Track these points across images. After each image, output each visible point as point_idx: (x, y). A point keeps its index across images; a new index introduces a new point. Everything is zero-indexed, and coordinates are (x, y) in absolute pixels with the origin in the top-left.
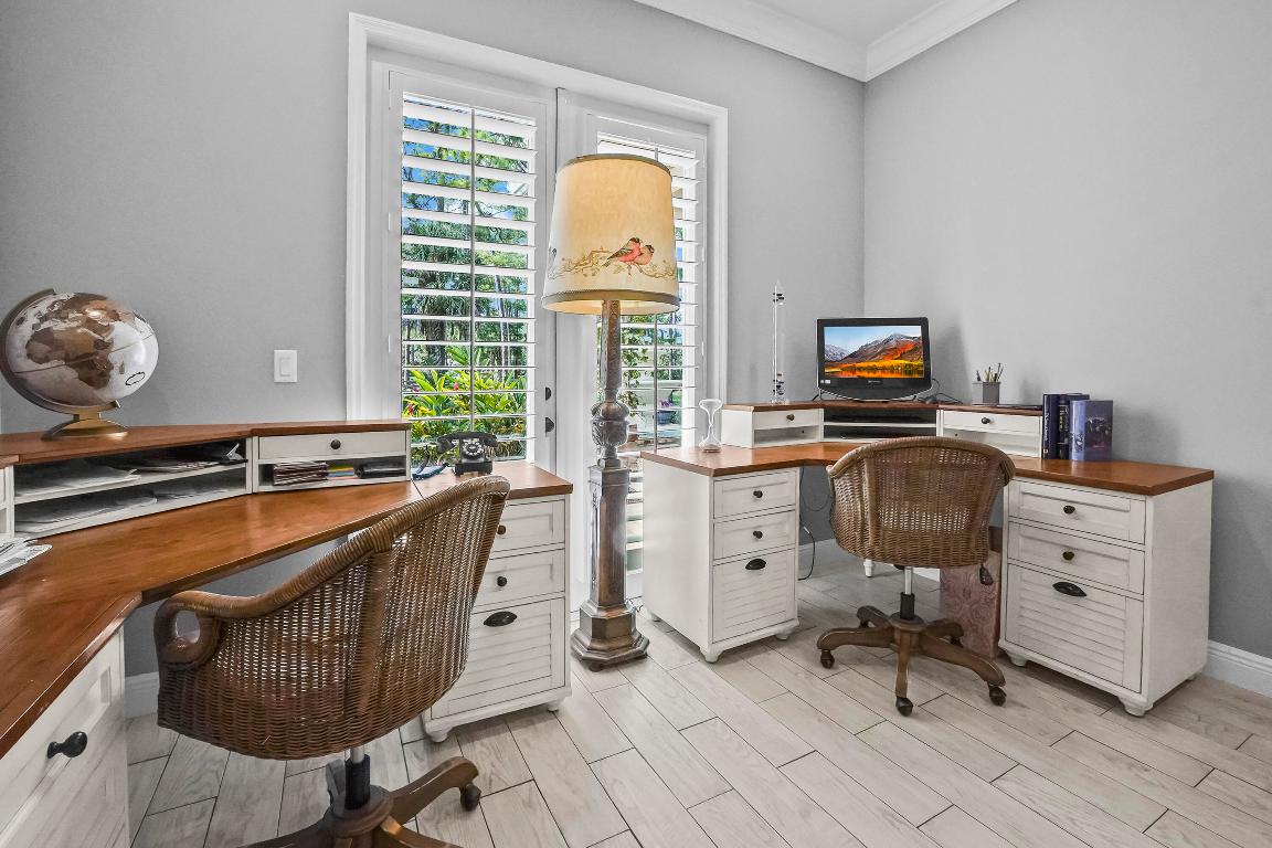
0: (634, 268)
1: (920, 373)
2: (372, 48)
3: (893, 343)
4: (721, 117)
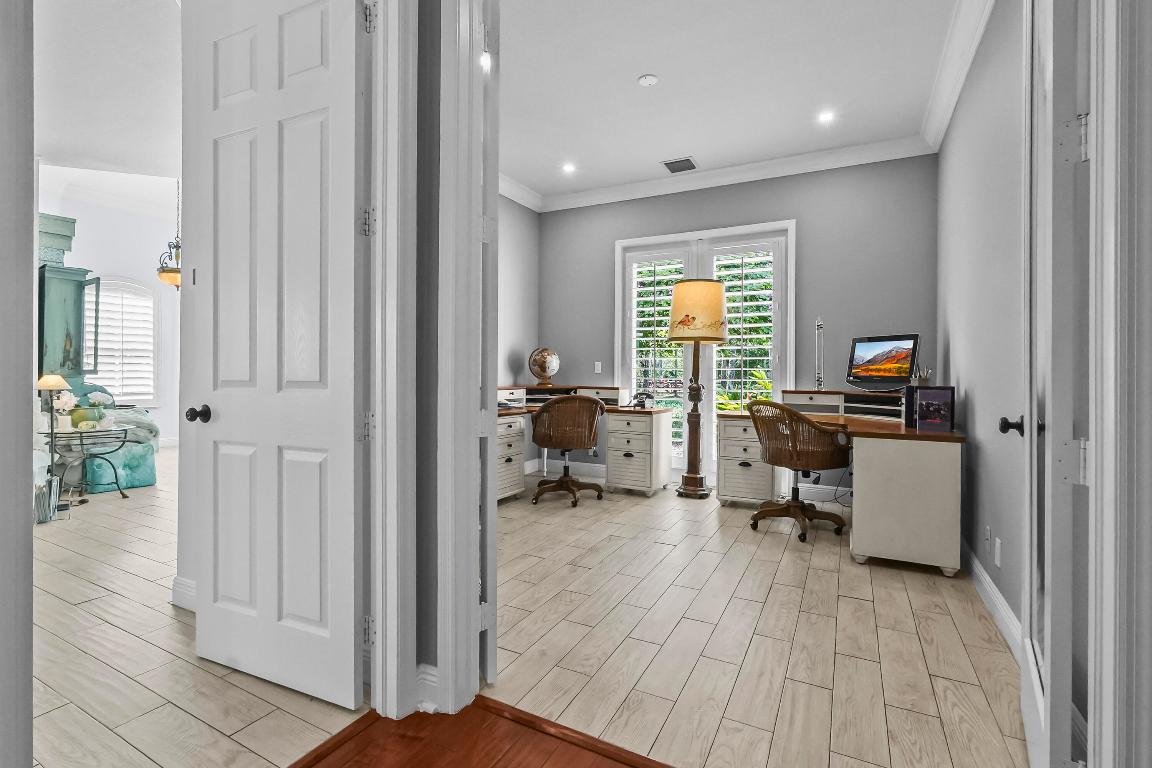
0: (686, 327)
1: (906, 373)
2: (626, 249)
3: (894, 353)
4: (791, 225)
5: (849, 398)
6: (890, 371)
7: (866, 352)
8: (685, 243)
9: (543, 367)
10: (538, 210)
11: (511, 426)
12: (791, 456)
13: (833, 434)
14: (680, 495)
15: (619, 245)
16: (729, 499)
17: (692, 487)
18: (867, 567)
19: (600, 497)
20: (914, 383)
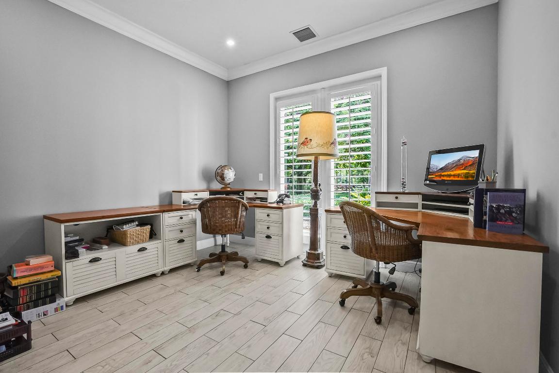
0: (306, 146)
1: (474, 177)
2: (277, 99)
3: (462, 161)
4: (383, 71)
5: (426, 197)
6: (458, 175)
7: (439, 162)
8: (313, 92)
9: (222, 178)
10: (226, 79)
11: (181, 218)
12: (371, 249)
13: (408, 231)
14: (305, 265)
15: (272, 96)
16: (334, 272)
17: (313, 260)
18: (433, 366)
19: (246, 267)
20: (482, 185)
